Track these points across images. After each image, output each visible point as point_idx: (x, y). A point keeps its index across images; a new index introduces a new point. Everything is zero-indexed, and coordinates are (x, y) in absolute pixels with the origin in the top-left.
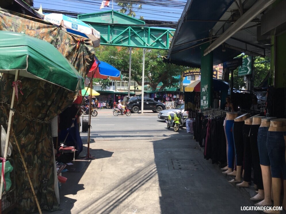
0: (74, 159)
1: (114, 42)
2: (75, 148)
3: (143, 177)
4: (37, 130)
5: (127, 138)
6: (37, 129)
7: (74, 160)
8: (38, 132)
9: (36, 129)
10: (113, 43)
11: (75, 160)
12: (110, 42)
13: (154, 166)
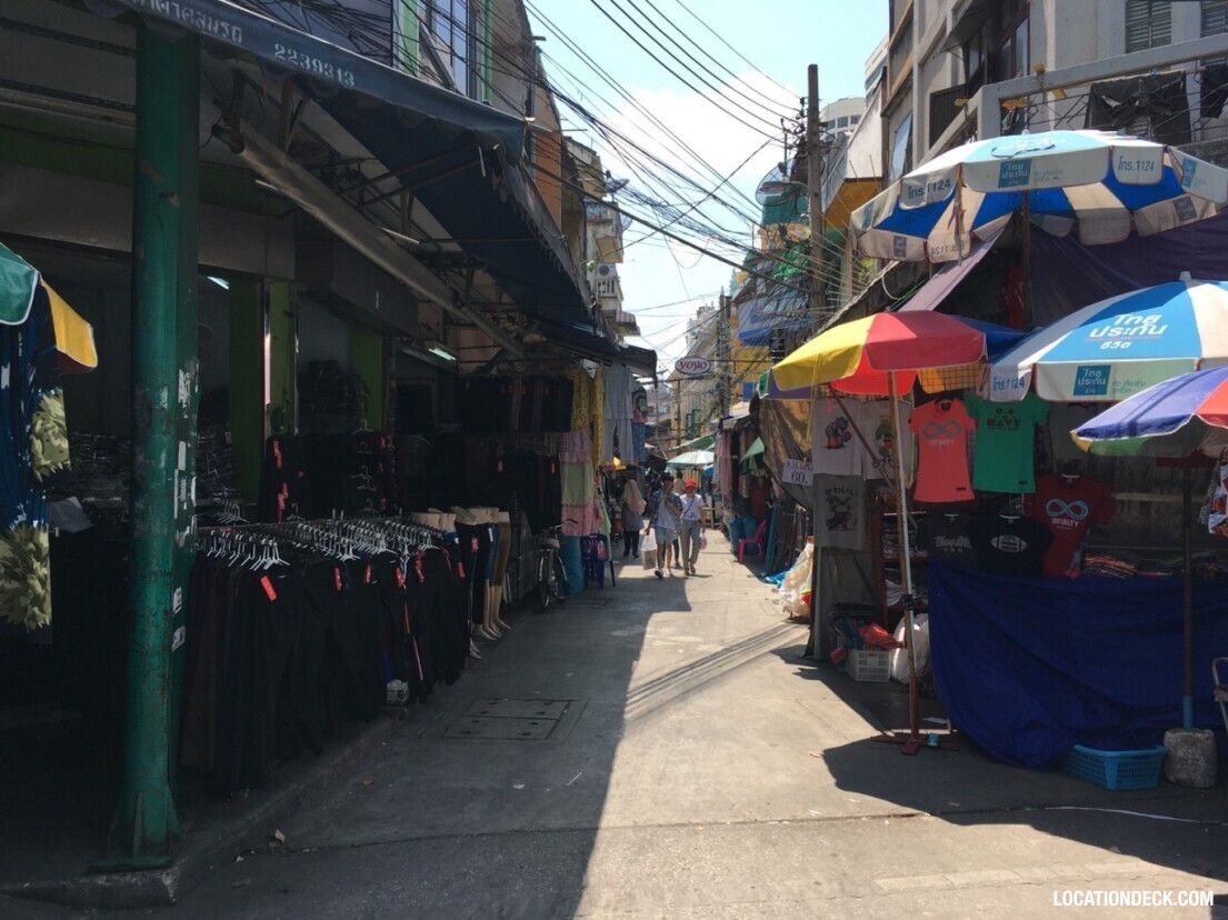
3: (668, 686)
13: (630, 713)
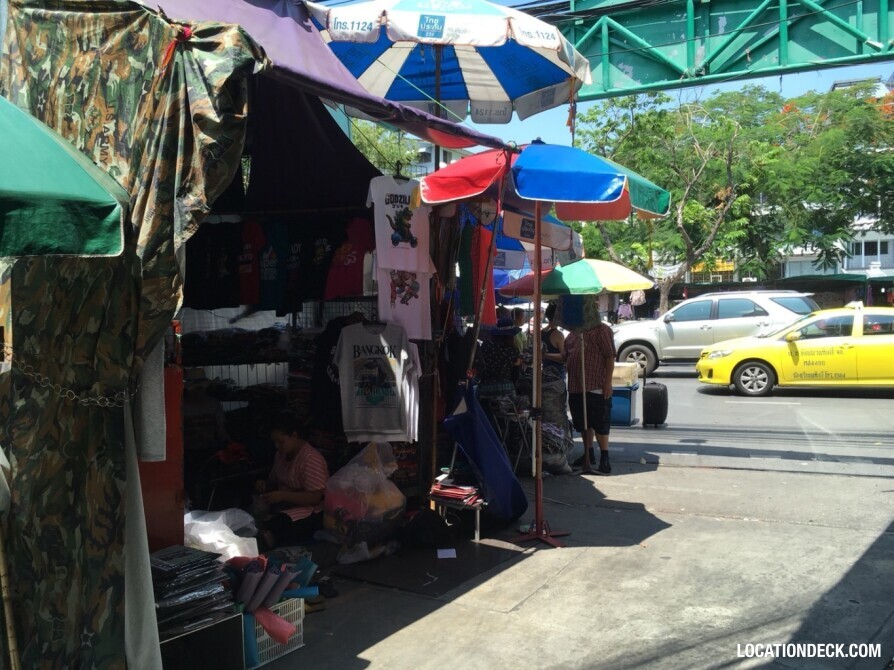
0: (477, 535)
1: (714, 66)
2: (480, 495)
4: (70, 431)
5: (805, 463)
6: (67, 428)
7: (477, 539)
8: (72, 439)
9: (63, 427)
10: (707, 73)
11: (481, 538)
12: (694, 71)
